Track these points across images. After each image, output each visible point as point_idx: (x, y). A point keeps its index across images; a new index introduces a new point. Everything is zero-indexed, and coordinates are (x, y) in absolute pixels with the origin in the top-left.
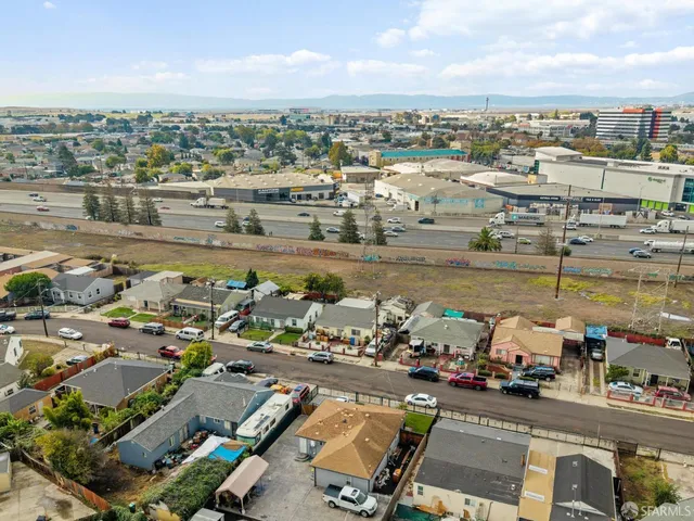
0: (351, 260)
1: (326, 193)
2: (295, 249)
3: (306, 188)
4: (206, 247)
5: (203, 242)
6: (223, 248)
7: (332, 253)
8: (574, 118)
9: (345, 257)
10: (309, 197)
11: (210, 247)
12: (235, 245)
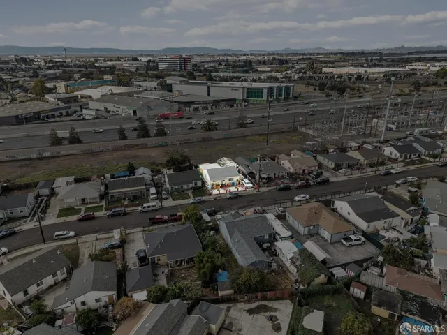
0: (149, 147)
1: (64, 112)
2: (110, 148)
3: (51, 110)
4: (37, 158)
5: (34, 156)
6: (52, 157)
7: (136, 146)
8: (128, 60)
9: (145, 146)
10: (53, 116)
11: (41, 159)
12: (63, 153)
